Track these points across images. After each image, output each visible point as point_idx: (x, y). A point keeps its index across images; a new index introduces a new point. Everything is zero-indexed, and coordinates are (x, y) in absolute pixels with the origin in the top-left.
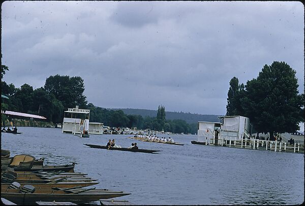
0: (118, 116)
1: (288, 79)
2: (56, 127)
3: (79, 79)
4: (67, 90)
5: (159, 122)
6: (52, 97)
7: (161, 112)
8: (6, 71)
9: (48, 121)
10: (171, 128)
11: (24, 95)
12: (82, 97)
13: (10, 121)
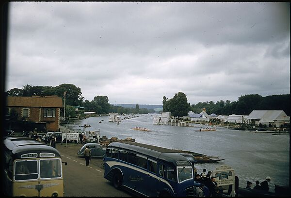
1: (184, 98)
2: (100, 116)
3: (106, 97)
4: (102, 101)
6: (97, 104)
8: (84, 99)
9: (96, 114)
11: (87, 104)
12: (108, 103)
13: (86, 116)
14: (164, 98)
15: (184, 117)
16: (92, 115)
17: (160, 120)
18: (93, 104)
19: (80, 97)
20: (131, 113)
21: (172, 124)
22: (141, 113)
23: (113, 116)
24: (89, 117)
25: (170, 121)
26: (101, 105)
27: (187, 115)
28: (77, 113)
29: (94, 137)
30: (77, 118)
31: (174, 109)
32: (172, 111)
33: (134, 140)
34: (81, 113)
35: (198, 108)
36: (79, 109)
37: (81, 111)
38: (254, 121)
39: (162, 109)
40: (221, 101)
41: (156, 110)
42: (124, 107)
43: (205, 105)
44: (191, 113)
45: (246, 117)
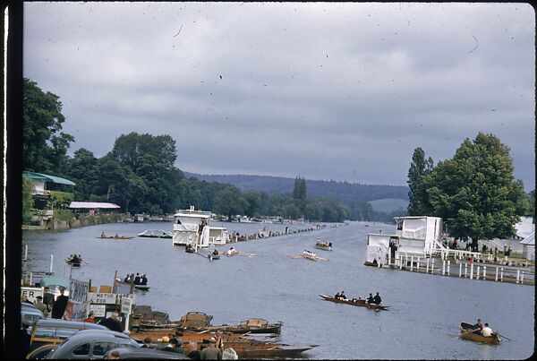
0: (231, 198)
1: (498, 159)
2: (136, 221)
3: (168, 138)
4: (149, 159)
5: (296, 205)
6: (127, 171)
7: (300, 186)
8: (71, 143)
9: (122, 210)
10: (317, 213)
11: (84, 168)
12: (173, 169)
13: (77, 218)
14: (418, 156)
15: (497, 244)
16: (103, 217)
17: (393, 248)
18: (111, 168)
19: (57, 134)
20: (271, 214)
21: (446, 267)
22: (312, 217)
23: (195, 226)
24: (92, 222)
25: (438, 256)
26: (143, 173)
27: (508, 233)
28: (40, 203)
29: (110, 308)
30: (37, 223)
31: (454, 202)
32: (444, 214)
33: (275, 330)
34: (57, 206)
36: (50, 185)
37: (59, 194)
39: (405, 204)
41: (377, 205)
42: (242, 187)
44: (524, 227)
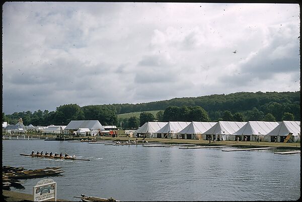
35: (14, 119)
38: (72, 131)
40: (39, 111)
43: (21, 115)
45: (64, 127)
